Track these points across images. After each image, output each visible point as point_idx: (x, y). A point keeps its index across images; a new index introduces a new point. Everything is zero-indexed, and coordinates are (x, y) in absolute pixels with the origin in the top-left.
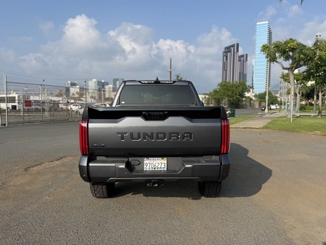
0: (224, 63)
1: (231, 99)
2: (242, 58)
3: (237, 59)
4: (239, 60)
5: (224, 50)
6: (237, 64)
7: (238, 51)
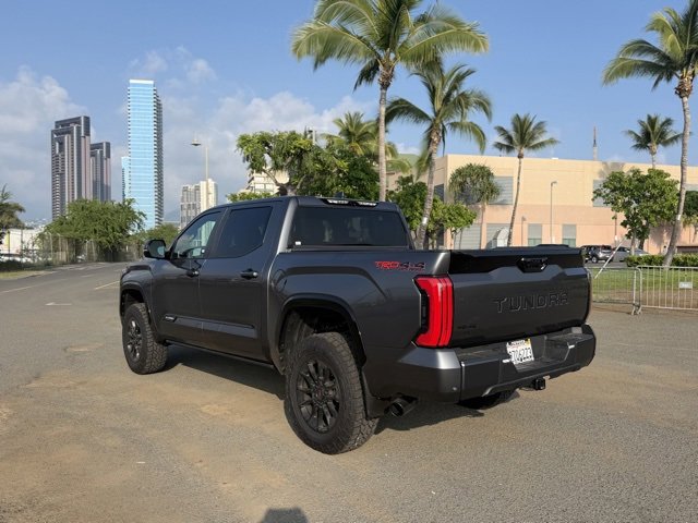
0: (55, 158)
1: (104, 240)
2: (98, 151)
3: (86, 151)
4: (93, 155)
5: (53, 128)
6: (89, 163)
7: (87, 133)
